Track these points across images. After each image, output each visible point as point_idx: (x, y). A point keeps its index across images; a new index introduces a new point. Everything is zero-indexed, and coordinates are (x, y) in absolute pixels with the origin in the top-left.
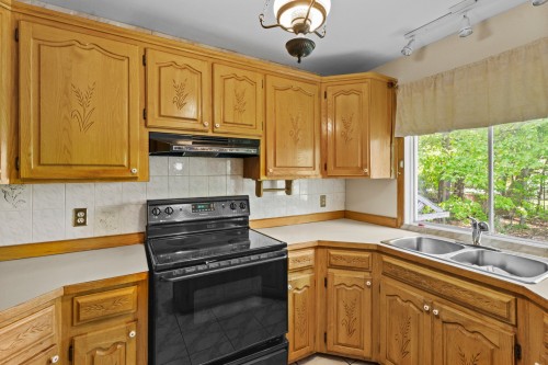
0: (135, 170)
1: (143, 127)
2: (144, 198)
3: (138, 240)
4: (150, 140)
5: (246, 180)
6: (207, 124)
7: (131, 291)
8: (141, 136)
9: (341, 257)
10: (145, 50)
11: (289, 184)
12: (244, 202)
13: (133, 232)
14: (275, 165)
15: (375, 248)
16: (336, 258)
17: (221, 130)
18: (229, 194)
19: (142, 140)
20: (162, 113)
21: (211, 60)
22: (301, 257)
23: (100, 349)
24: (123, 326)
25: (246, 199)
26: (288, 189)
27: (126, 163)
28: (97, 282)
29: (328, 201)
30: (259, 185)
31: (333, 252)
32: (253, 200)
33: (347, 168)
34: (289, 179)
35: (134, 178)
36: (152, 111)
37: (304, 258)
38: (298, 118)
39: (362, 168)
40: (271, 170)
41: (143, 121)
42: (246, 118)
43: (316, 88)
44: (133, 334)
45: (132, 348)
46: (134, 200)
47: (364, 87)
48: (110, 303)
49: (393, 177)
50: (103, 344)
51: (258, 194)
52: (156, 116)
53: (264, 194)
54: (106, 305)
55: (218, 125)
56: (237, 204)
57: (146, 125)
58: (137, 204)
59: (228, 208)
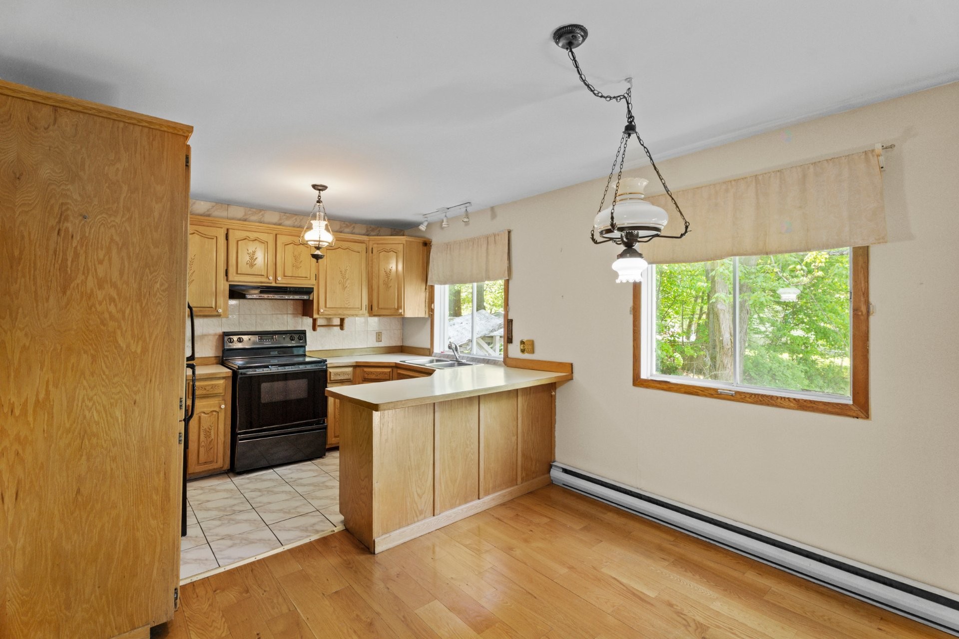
0: (220, 311)
1: (225, 282)
2: (220, 331)
3: (215, 362)
4: (229, 289)
5: (305, 317)
6: (271, 278)
7: (222, 382)
8: (224, 287)
9: (371, 373)
10: (228, 230)
11: (342, 320)
12: (302, 334)
13: (211, 356)
14: (326, 307)
15: (394, 365)
16: (368, 373)
17: (282, 282)
18: (289, 329)
19: (224, 290)
20: (239, 272)
21: (275, 232)
22: (342, 372)
23: (204, 413)
24: (217, 402)
25: (304, 333)
26: (342, 326)
27: (214, 306)
28: (203, 374)
29: (384, 338)
30: (315, 321)
31: (366, 369)
32: (310, 334)
33: (387, 309)
34: (342, 317)
35: (219, 316)
36: (232, 270)
37: (344, 373)
38: (346, 270)
39: (398, 309)
40: (322, 311)
41: (225, 277)
42: (302, 272)
43: (364, 246)
44: (223, 406)
45: (222, 416)
46: (212, 332)
47: (401, 247)
48: (210, 387)
49: (427, 316)
50: (205, 410)
51: (314, 329)
52: (235, 274)
53: (318, 329)
54: (207, 388)
55: (279, 279)
56: (296, 336)
57: (227, 280)
58: (215, 335)
59: (288, 339)
